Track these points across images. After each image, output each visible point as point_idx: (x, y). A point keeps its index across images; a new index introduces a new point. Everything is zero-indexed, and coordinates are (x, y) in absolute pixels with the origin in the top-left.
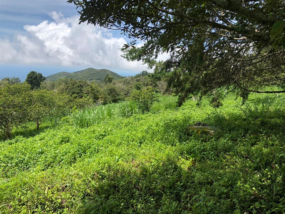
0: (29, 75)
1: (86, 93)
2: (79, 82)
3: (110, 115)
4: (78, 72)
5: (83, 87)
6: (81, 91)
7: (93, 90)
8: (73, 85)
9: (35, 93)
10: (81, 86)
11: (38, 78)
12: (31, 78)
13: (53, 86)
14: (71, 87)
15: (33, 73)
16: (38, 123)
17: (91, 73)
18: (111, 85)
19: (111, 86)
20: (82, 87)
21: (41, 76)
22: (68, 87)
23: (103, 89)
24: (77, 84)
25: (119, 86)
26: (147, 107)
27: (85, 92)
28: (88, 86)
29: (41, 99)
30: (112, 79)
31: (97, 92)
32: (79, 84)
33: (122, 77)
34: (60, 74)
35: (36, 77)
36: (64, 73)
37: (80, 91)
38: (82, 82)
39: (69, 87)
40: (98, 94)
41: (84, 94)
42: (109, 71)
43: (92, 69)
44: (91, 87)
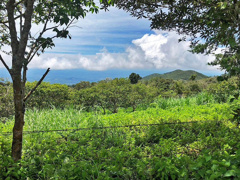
0: (130, 76)
1: (172, 89)
2: (167, 80)
3: (188, 103)
4: (167, 73)
5: (170, 84)
6: (168, 87)
7: (177, 86)
8: (161, 83)
9: (134, 86)
10: (168, 83)
11: (136, 78)
12: (132, 78)
13: (147, 84)
14: (160, 84)
15: (133, 74)
16: (134, 107)
19: (193, 83)
20: (169, 84)
21: (139, 77)
22: (158, 84)
23: (187, 84)
24: (165, 81)
25: (200, 82)
26: (224, 99)
27: (171, 88)
28: (174, 83)
30: (195, 77)
31: (181, 88)
32: (166, 81)
34: (152, 75)
36: (156, 74)
37: (167, 87)
38: (169, 80)
39: (159, 84)
40: (182, 90)
41: (170, 89)
42: (194, 71)
43: (180, 70)
44: (176, 84)
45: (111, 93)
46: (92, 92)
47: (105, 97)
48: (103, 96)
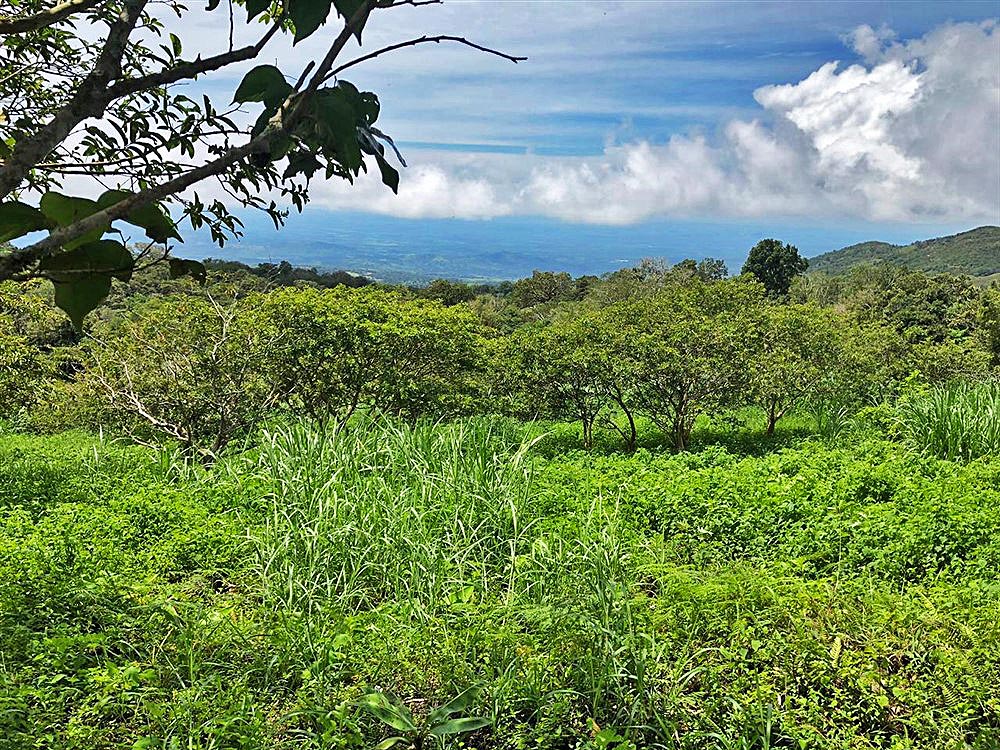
0: (754, 252)
1: (961, 327)
2: (936, 280)
4: (929, 242)
5: (950, 302)
6: (941, 315)
7: (992, 313)
8: (908, 293)
9: (777, 314)
10: (940, 298)
11: (781, 262)
12: (761, 261)
13: (832, 294)
14: (900, 297)
15: (769, 245)
16: (773, 415)
17: (990, 247)
20: (945, 302)
21: (795, 257)
22: (890, 297)
24: (924, 288)
27: (954, 321)
28: (972, 297)
29: (795, 334)
32: (933, 288)
34: (858, 250)
35: (777, 260)
36: (874, 247)
37: (934, 316)
38: (950, 282)
39: (894, 299)
41: (953, 327)
43: (996, 229)
44: (986, 304)
45: (669, 350)
46: (580, 343)
47: (638, 367)
48: (631, 361)
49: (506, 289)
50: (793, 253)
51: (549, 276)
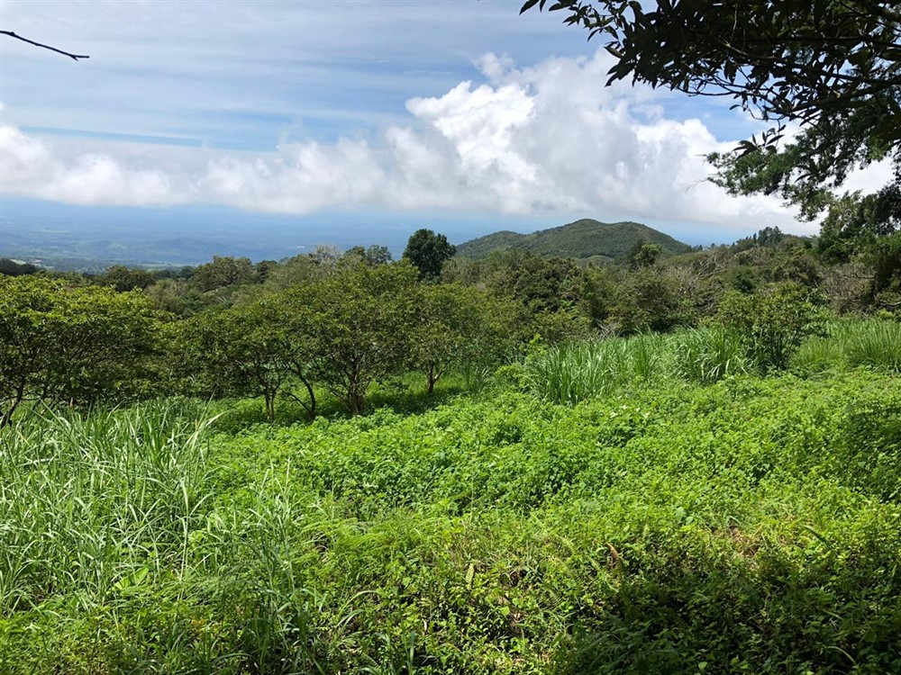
0: (412, 240)
1: (570, 298)
2: (550, 262)
3: (645, 369)
4: (546, 232)
5: (561, 279)
6: (555, 289)
7: (590, 287)
8: (531, 272)
9: (430, 292)
10: (554, 275)
11: (434, 248)
12: (418, 248)
13: (475, 275)
14: (525, 276)
15: (424, 234)
16: (431, 377)
17: (587, 235)
18: (649, 275)
19: (649, 278)
20: (558, 279)
21: (445, 244)
22: (518, 276)
23: (626, 284)
24: (543, 268)
25: (676, 276)
26: (779, 354)
27: (565, 294)
28: (576, 274)
29: (446, 308)
30: (654, 253)
31: (604, 294)
32: (549, 268)
33: (689, 249)
34: (495, 238)
35: (430, 246)
36: (506, 234)
37: (550, 290)
38: (561, 263)
39: (521, 278)
40: (605, 302)
41: (564, 299)
42: (645, 227)
43: (592, 221)
44: (586, 280)
45: (341, 326)
46: (259, 323)
47: (314, 343)
48: (308, 338)
49: (187, 273)
50: (442, 240)
51: (230, 261)
